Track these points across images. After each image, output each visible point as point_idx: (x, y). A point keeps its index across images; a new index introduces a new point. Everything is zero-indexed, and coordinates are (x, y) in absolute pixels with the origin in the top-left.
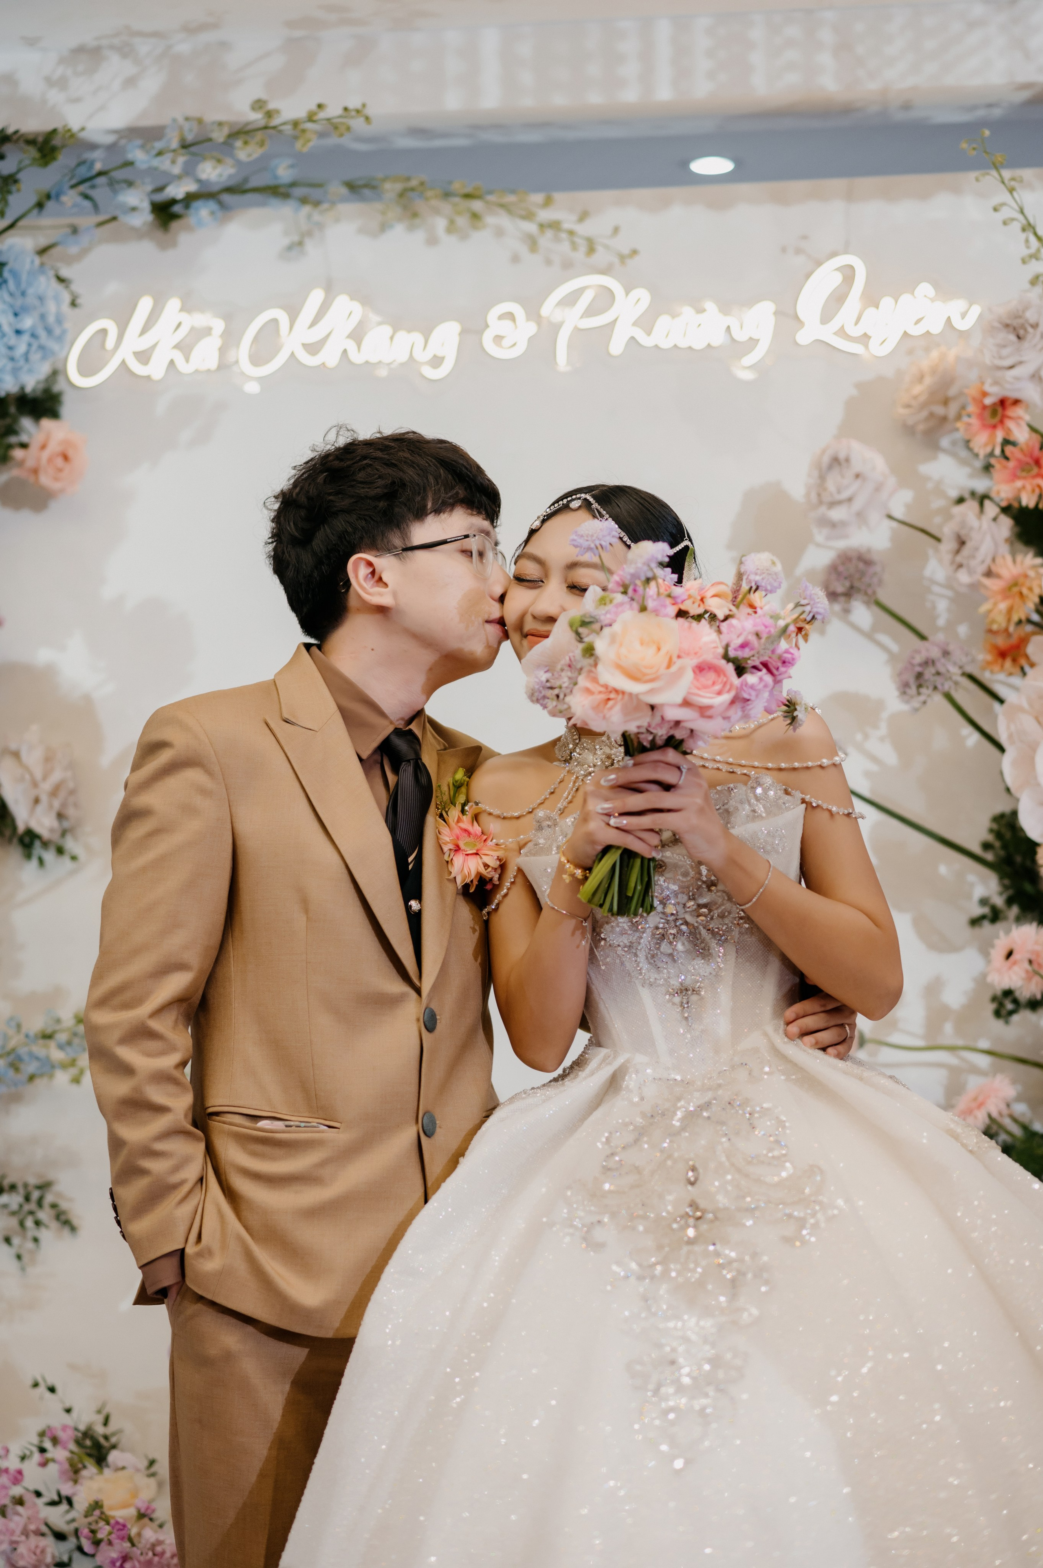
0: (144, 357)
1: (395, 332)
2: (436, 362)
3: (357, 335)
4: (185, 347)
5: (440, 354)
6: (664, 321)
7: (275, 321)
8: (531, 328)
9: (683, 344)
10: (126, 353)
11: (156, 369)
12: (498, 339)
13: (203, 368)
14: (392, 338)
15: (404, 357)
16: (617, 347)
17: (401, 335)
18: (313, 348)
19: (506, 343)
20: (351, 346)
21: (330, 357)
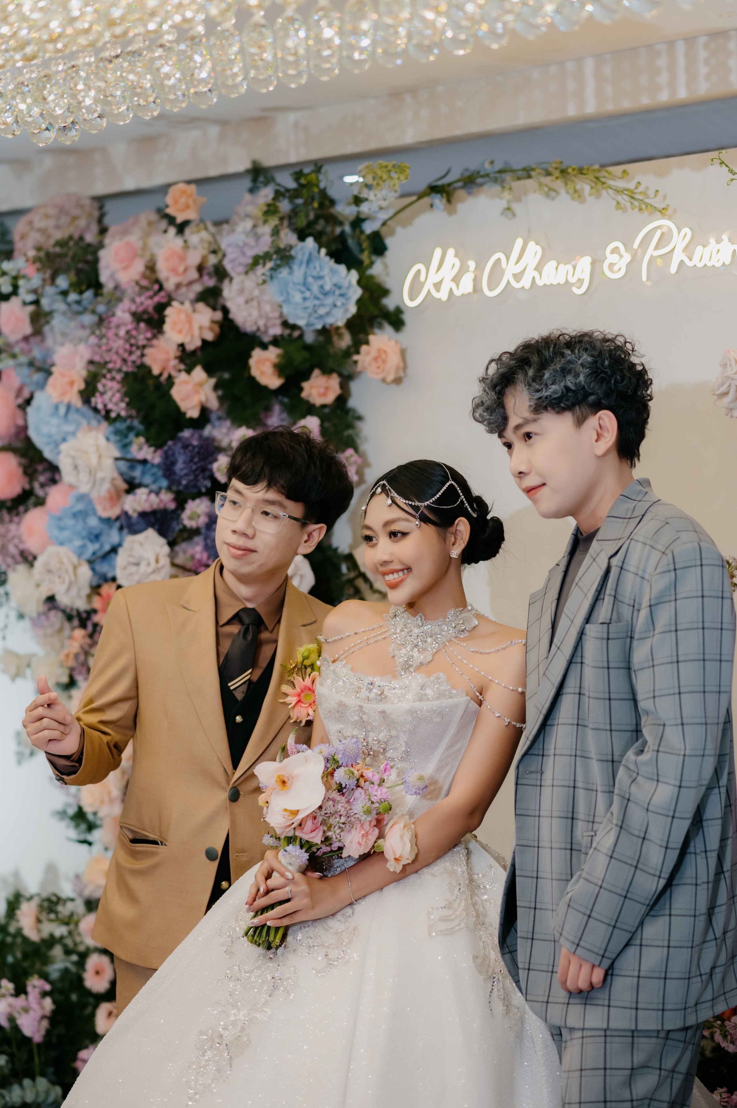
0: (438, 286)
1: (558, 264)
2: (581, 281)
3: (539, 268)
4: (456, 279)
5: (582, 278)
6: (699, 249)
7: (499, 260)
8: (627, 258)
9: (710, 264)
10: (428, 286)
11: (443, 295)
12: (611, 266)
13: (466, 292)
14: (557, 268)
15: (562, 282)
16: (673, 269)
17: (562, 266)
18: (518, 277)
19: (616, 268)
20: (536, 274)
21: (526, 283)
